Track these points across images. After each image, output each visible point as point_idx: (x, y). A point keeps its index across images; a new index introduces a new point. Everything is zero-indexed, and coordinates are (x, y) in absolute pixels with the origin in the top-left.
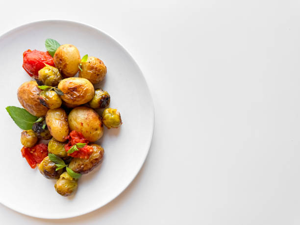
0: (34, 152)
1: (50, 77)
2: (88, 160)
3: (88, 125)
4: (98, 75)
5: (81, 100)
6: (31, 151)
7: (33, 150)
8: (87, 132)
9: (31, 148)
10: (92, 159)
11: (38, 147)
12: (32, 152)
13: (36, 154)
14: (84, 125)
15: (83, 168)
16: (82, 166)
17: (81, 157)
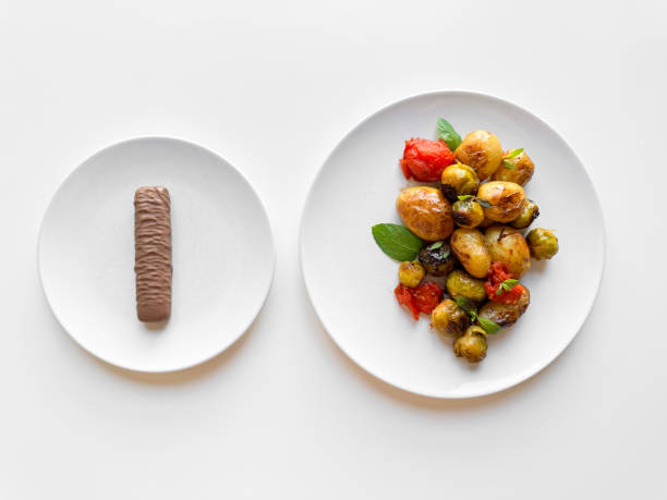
2: (517, 306)
3: (519, 253)
7: (419, 292)
9: (415, 289)
11: (427, 288)
12: (415, 295)
14: (513, 252)
17: (508, 302)
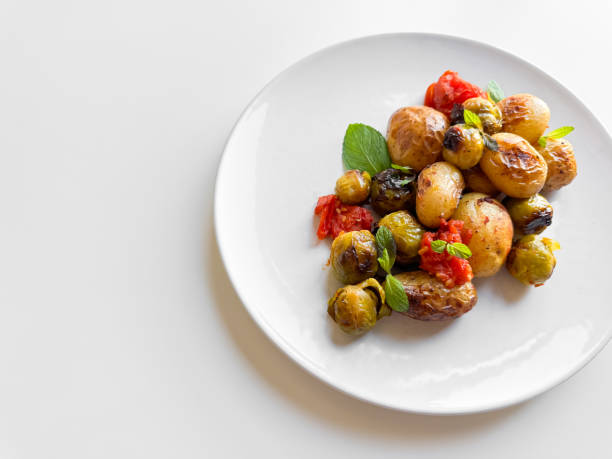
0: (343, 213)
1: (489, 115)
2: (448, 291)
3: (496, 231)
4: (561, 172)
5: (518, 181)
6: (340, 208)
7: (345, 210)
8: (484, 240)
9: (343, 204)
10: (452, 296)
11: (358, 209)
12: (338, 211)
13: (344, 218)
14: (488, 224)
15: (425, 297)
16: (426, 293)
17: (440, 274)
